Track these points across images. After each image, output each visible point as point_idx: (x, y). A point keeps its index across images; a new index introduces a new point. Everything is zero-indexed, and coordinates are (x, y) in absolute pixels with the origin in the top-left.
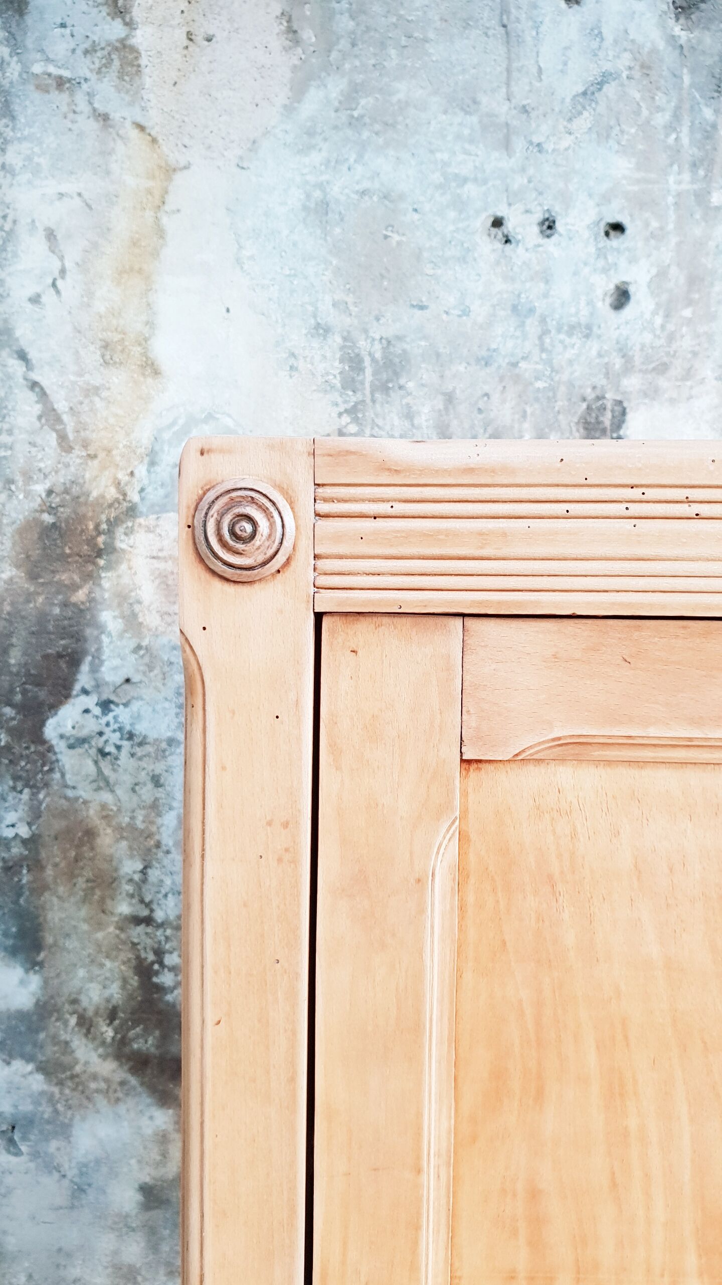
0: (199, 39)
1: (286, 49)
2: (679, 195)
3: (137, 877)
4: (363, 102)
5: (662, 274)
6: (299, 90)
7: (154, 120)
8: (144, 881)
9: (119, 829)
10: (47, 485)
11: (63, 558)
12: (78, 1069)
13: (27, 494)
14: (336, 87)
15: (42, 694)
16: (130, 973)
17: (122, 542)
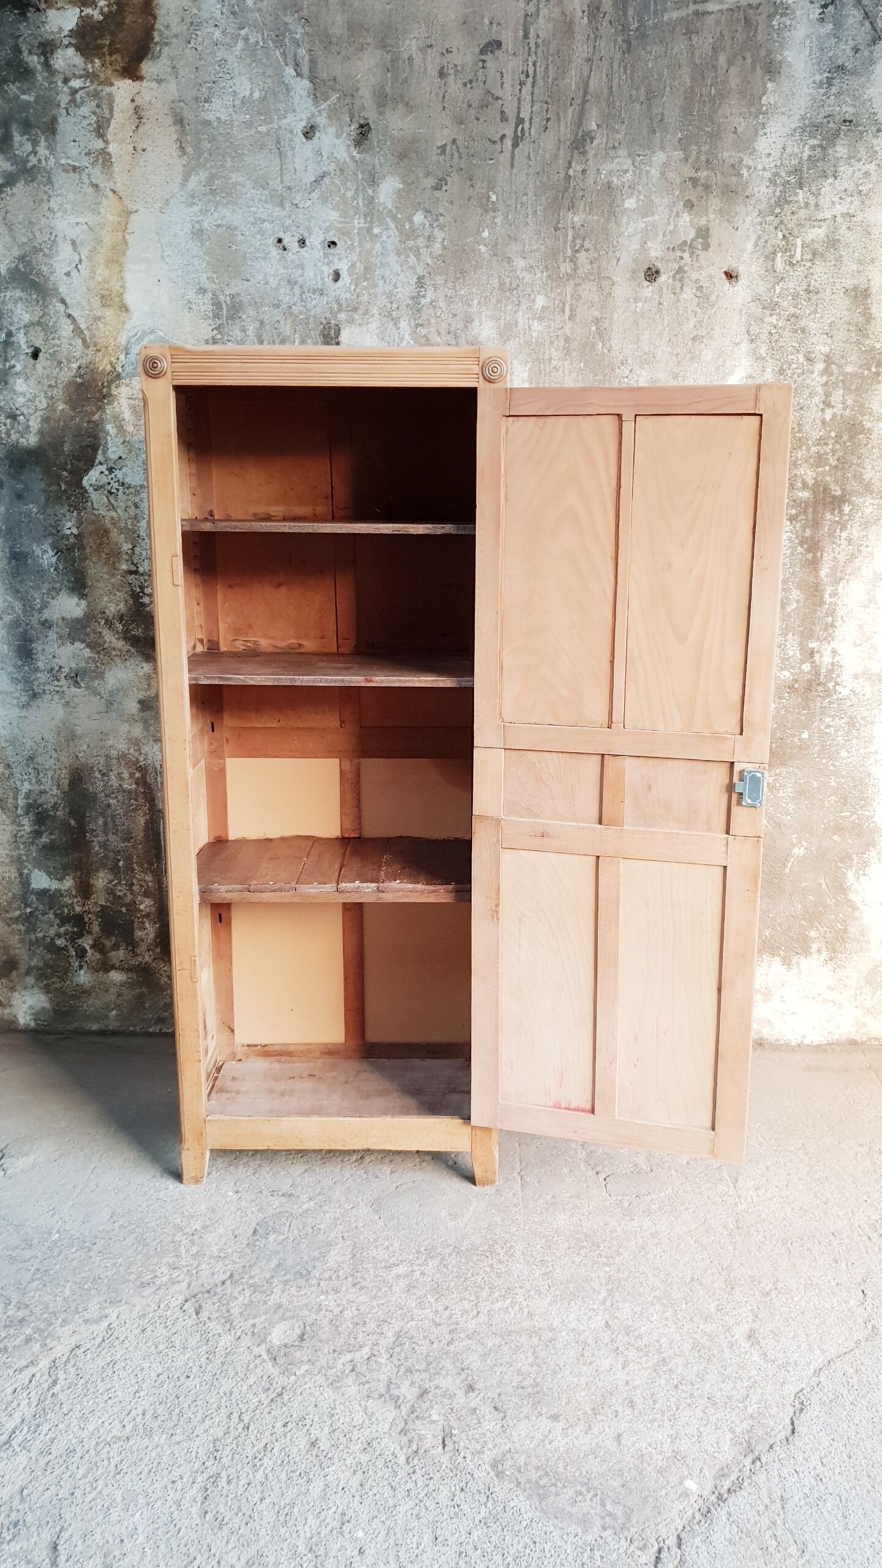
0: (139, 150)
1: (180, 156)
2: (359, 229)
3: (129, 552)
4: (216, 182)
5: (353, 266)
6: (187, 177)
7: (119, 188)
8: (133, 554)
9: (120, 529)
10: (78, 364)
11: (87, 399)
12: (106, 645)
13: (69, 369)
14: (203, 175)
15: (81, 464)
16: (129, 598)
17: (114, 392)
